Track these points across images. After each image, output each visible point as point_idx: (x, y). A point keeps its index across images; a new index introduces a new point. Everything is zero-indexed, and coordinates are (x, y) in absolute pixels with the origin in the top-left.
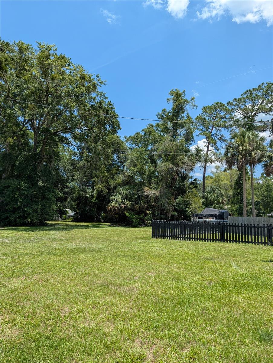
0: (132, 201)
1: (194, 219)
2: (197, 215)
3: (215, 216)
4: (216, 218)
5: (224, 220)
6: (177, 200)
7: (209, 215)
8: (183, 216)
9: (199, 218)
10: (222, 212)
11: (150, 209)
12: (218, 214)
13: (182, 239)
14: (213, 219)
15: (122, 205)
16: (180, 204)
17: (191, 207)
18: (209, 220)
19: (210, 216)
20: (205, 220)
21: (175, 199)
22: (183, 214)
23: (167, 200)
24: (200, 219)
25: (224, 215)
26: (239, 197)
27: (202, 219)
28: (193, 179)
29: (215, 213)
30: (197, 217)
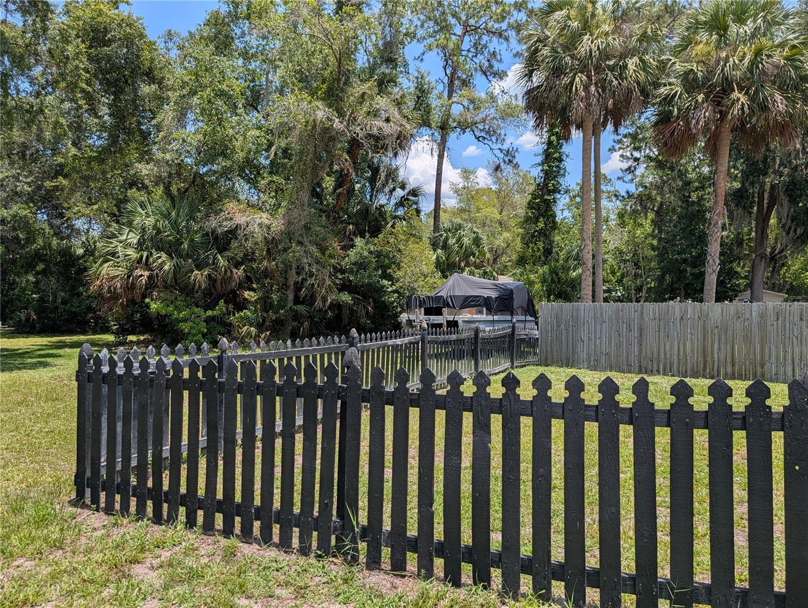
0: (180, 255)
1: (412, 317)
2: (420, 302)
3: (486, 304)
4: (490, 311)
5: (512, 314)
6: (352, 253)
7: (467, 298)
8: (374, 308)
9: (428, 312)
10: (506, 290)
11: (255, 286)
12: (494, 294)
13: (323, 544)
14: (481, 312)
15: (138, 272)
16: (361, 265)
17: (399, 274)
18: (464, 316)
19: (468, 302)
20: (451, 318)
21: (345, 248)
22: (371, 300)
23: (313, 249)
24: (432, 317)
25: (513, 299)
26: (541, 245)
27: (441, 314)
28: (406, 191)
29: (486, 293)
30: (420, 307)
